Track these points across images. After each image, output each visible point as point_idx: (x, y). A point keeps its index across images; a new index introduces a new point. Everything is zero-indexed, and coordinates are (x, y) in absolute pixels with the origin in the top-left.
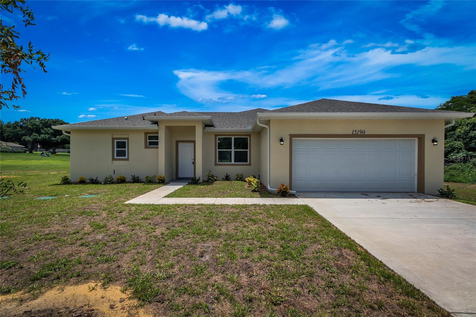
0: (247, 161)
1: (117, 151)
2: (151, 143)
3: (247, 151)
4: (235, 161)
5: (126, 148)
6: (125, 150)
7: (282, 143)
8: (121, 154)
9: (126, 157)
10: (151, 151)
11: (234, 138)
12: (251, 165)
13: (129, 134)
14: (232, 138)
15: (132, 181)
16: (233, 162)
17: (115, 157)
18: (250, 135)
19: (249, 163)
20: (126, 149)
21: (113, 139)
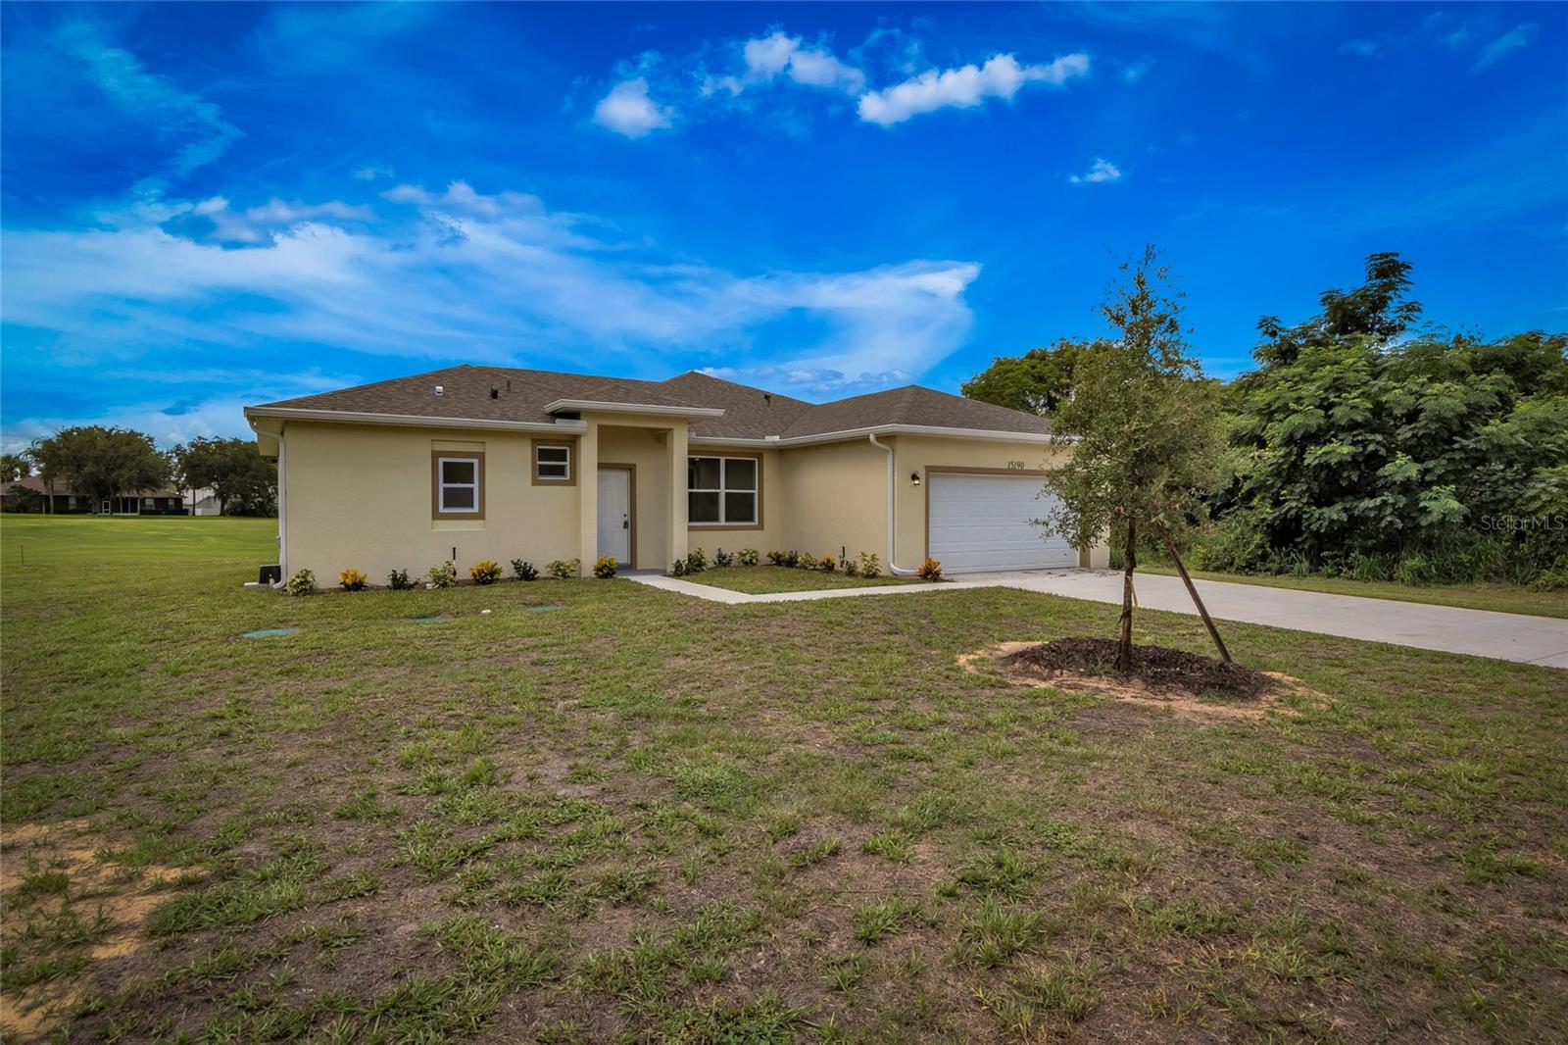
0: (751, 519)
1: (445, 489)
2: (544, 471)
3: (753, 494)
4: (727, 520)
5: (473, 483)
6: (472, 490)
7: (916, 482)
8: (458, 499)
9: (476, 509)
10: (553, 494)
11: (726, 460)
12: (765, 527)
13: (484, 443)
14: (719, 460)
15: (516, 575)
16: (723, 522)
17: (442, 510)
18: (760, 456)
19: (757, 523)
20: (475, 486)
21: (436, 455)
